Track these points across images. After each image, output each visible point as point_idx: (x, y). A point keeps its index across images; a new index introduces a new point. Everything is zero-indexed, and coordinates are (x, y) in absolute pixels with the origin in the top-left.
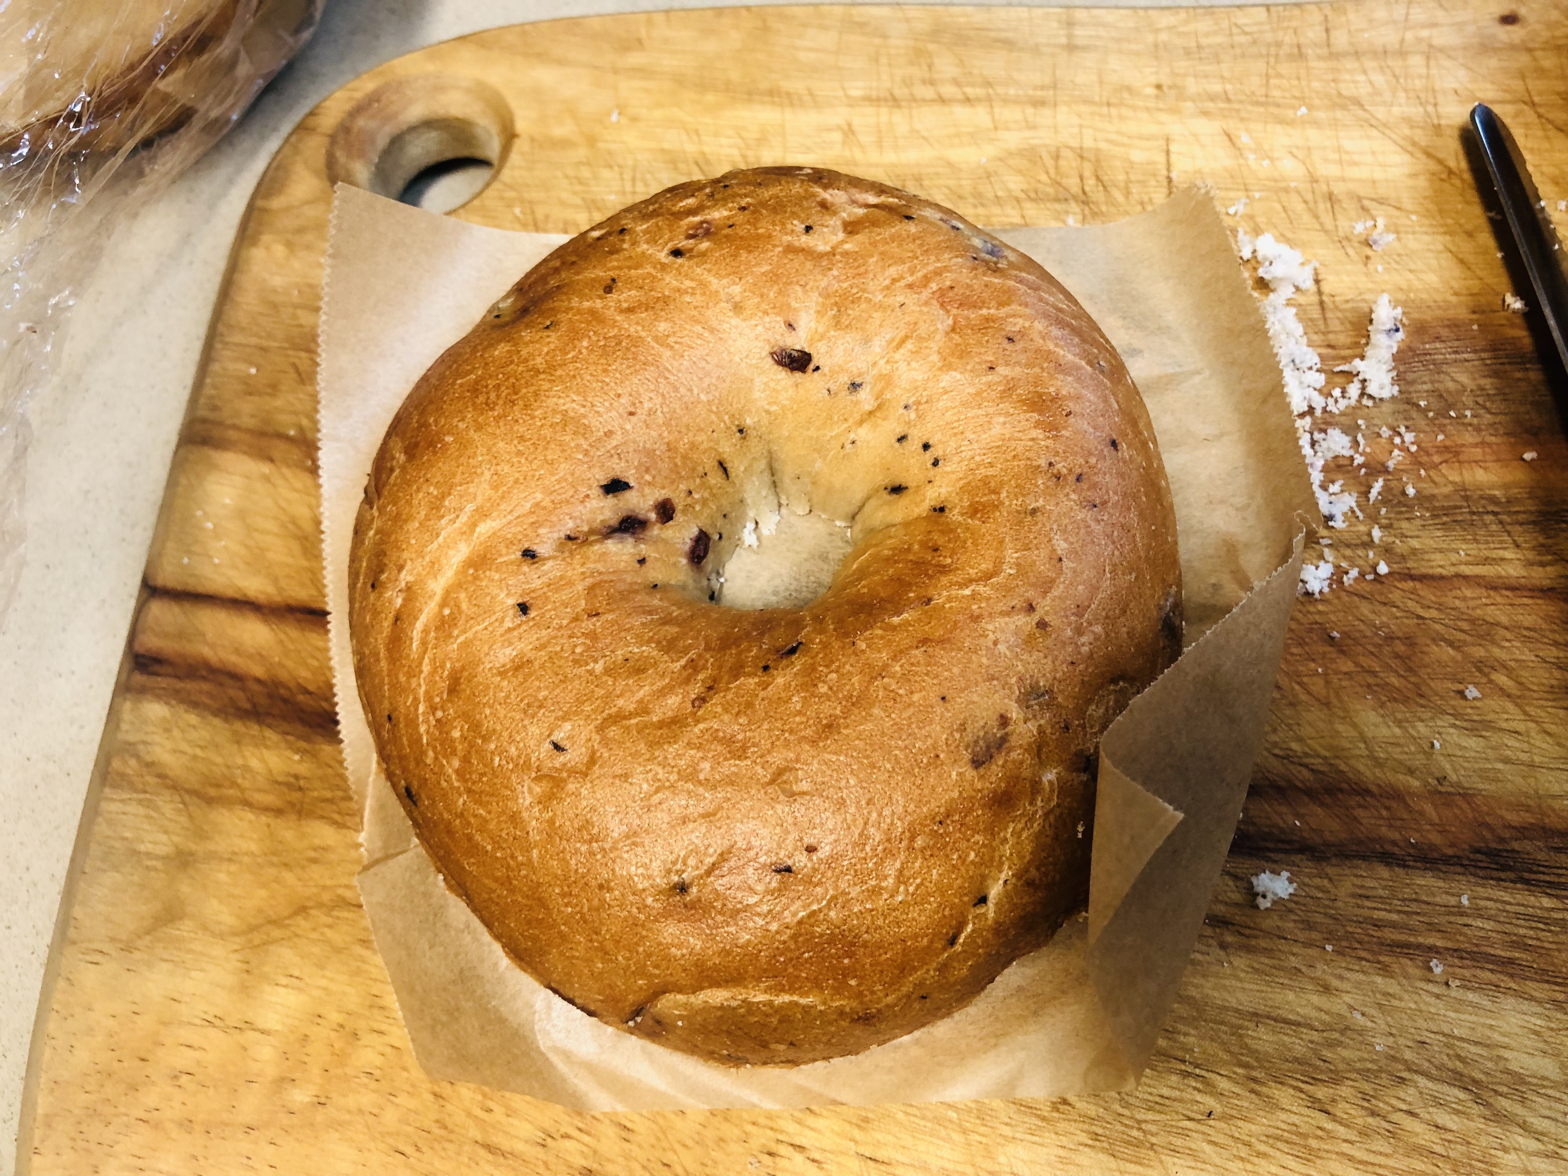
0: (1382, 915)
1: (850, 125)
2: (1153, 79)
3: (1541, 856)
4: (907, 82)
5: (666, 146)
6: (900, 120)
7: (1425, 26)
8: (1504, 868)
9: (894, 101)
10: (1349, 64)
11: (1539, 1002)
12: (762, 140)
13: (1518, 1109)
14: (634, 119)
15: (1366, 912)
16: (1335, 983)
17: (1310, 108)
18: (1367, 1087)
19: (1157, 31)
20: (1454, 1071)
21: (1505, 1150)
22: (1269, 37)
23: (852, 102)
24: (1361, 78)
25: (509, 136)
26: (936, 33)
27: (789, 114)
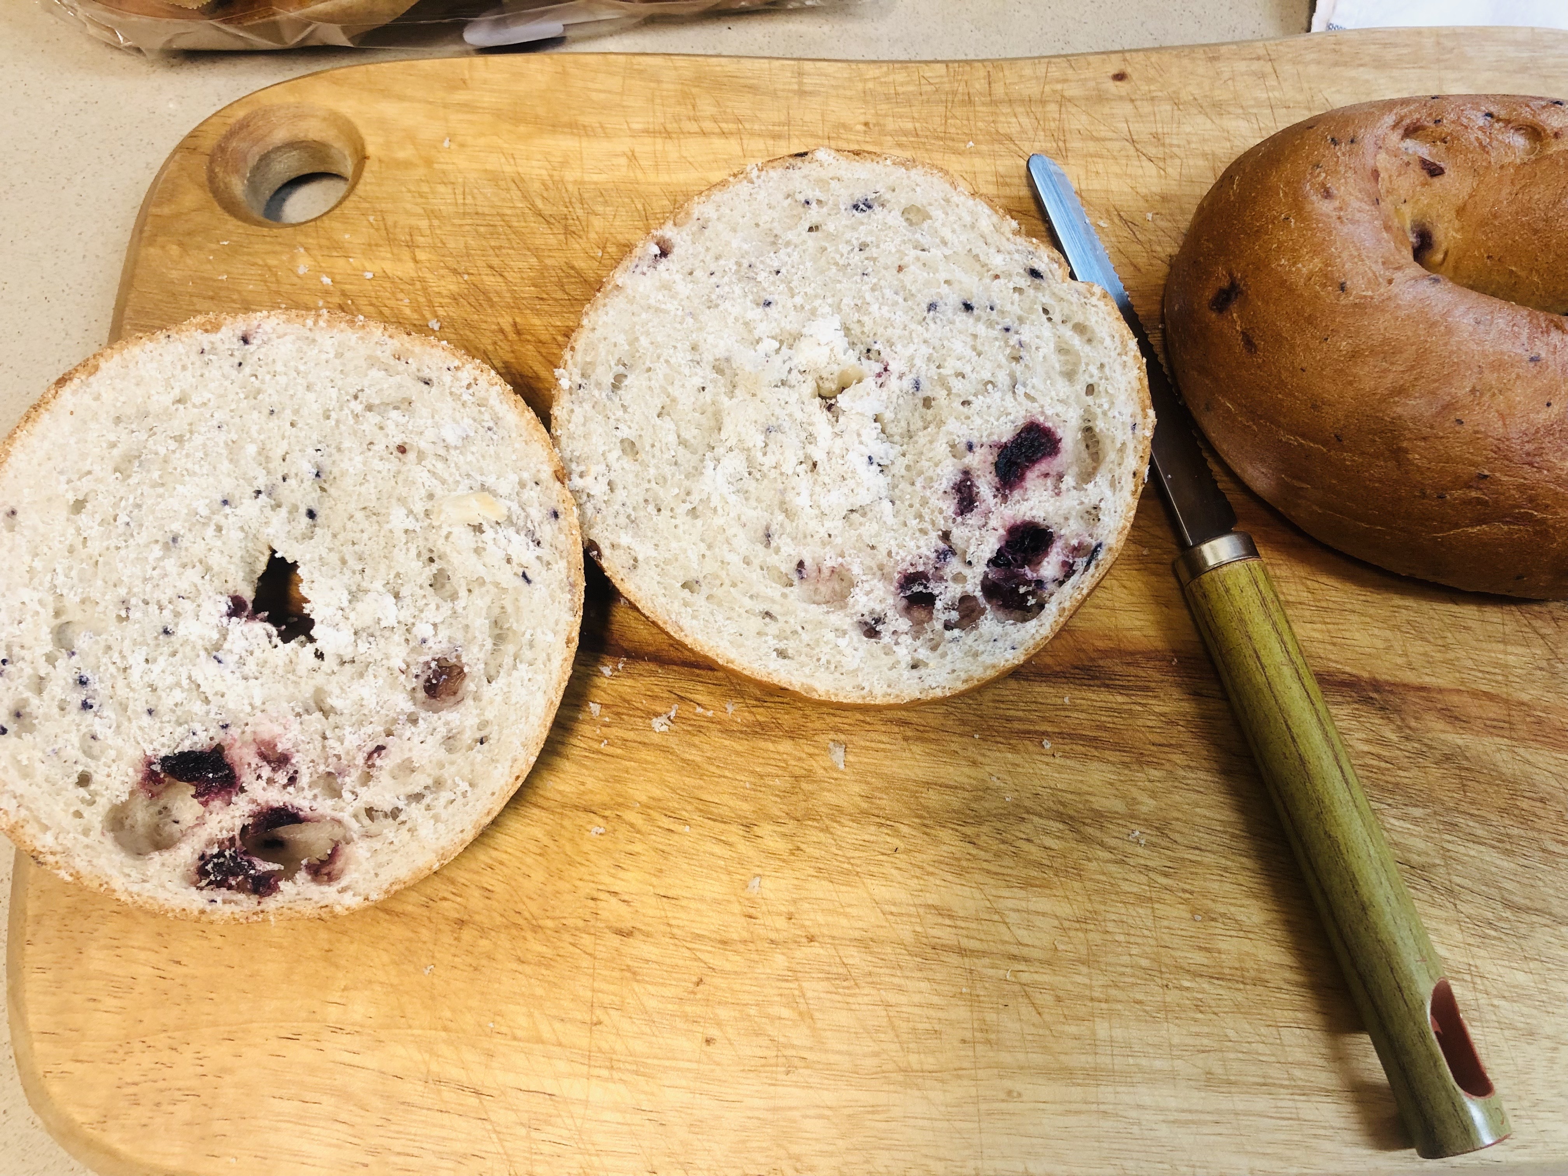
0: (1012, 713)
1: (633, 152)
2: (862, 119)
3: (1118, 669)
4: (677, 119)
5: (488, 167)
6: (671, 149)
7: (1058, 81)
8: (1094, 678)
9: (667, 134)
10: (1006, 109)
11: (1113, 764)
12: (565, 163)
13: (1098, 834)
14: (462, 145)
15: (1001, 712)
16: (980, 759)
17: (977, 142)
18: (999, 825)
19: (865, 81)
20: (1057, 812)
21: (1089, 860)
22: (947, 87)
23: (634, 134)
24: (1014, 120)
25: (362, 159)
26: (698, 80)
27: (585, 143)
